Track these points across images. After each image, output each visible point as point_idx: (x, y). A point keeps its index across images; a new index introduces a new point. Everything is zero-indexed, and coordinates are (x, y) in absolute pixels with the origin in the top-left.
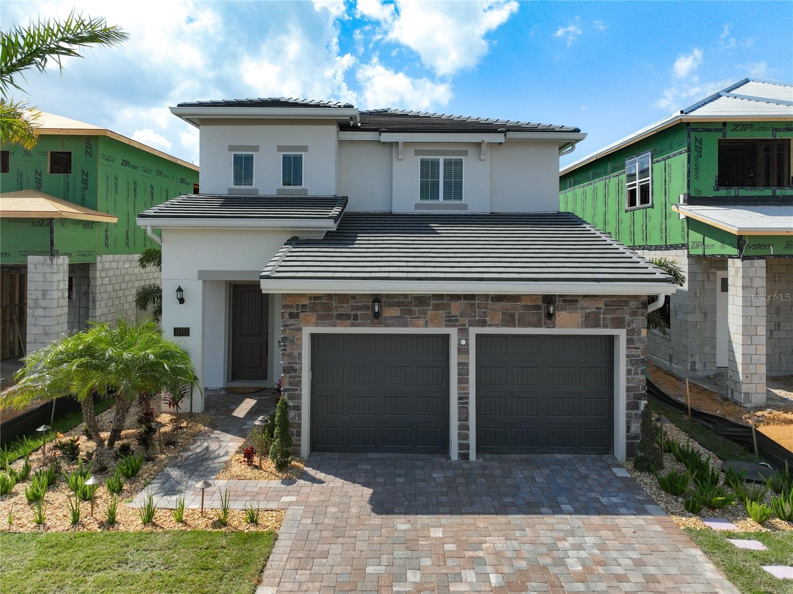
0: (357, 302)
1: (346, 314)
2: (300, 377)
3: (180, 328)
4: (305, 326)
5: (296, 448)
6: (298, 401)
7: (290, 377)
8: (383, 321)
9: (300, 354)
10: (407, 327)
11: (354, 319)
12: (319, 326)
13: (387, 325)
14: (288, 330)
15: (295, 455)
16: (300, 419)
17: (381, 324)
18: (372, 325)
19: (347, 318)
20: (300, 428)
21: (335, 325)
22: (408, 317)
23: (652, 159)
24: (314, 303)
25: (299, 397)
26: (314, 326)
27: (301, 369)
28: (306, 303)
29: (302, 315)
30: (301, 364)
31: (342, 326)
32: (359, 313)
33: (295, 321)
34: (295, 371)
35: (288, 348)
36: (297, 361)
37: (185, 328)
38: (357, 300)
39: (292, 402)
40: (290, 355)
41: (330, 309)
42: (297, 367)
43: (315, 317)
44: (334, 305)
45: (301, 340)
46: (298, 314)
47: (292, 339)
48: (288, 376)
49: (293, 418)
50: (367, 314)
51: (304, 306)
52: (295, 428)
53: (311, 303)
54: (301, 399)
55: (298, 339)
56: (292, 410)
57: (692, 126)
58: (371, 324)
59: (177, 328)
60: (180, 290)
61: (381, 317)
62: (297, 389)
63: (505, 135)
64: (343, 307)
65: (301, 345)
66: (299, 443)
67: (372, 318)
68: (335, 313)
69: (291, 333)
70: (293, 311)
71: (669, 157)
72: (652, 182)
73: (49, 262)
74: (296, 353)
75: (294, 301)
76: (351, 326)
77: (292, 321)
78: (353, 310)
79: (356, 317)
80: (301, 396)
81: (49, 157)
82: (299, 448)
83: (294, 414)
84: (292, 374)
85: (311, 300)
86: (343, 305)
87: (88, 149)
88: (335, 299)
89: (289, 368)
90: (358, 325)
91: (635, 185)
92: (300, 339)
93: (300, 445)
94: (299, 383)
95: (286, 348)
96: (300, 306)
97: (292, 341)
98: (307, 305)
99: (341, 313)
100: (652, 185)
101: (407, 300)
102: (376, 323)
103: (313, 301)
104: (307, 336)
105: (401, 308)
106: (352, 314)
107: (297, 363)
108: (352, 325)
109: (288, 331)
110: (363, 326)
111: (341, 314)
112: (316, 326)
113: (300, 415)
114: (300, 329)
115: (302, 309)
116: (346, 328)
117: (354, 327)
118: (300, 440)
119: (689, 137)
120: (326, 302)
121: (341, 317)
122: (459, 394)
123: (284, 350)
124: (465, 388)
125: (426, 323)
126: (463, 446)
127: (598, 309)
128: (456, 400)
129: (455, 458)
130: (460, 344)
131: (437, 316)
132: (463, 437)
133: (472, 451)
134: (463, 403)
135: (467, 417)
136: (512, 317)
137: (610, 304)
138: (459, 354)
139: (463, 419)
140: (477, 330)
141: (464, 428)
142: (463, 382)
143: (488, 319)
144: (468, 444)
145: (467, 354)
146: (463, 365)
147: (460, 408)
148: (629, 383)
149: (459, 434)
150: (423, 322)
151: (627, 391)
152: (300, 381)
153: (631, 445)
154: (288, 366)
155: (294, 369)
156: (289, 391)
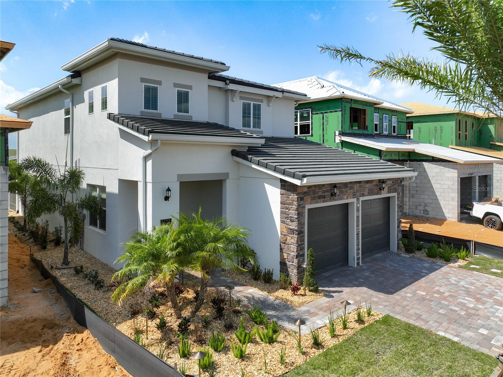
1: (321, 195)
2: (304, 236)
4: (306, 204)
6: (304, 251)
8: (334, 198)
10: (342, 200)
11: (324, 198)
14: (299, 208)
19: (322, 198)
21: (318, 203)
22: (342, 194)
23: (312, 112)
28: (306, 190)
29: (305, 198)
32: (326, 194)
35: (300, 219)
37: (169, 220)
38: (325, 187)
39: (302, 252)
41: (316, 193)
43: (310, 199)
44: (317, 190)
46: (303, 197)
47: (302, 213)
49: (302, 262)
50: (328, 194)
51: (306, 193)
53: (308, 190)
57: (343, 100)
58: (330, 200)
60: (169, 190)
62: (303, 244)
63: (283, 94)
65: (305, 216)
67: (330, 196)
68: (317, 196)
69: (301, 210)
71: (326, 113)
72: (312, 123)
77: (302, 203)
80: (305, 248)
83: (302, 259)
84: (301, 235)
85: (308, 188)
86: (320, 190)
88: (317, 187)
91: (297, 124)
92: (304, 213)
96: (304, 193)
97: (302, 215)
99: (319, 195)
100: (312, 125)
102: (332, 200)
106: (323, 195)
108: (324, 202)
110: (327, 202)
112: (311, 204)
113: (304, 259)
116: (322, 204)
119: (342, 104)
120: (314, 189)
121: (320, 197)
122: (357, 232)
123: (299, 221)
124: (358, 229)
125: (347, 197)
126: (358, 259)
127: (391, 184)
128: (355, 236)
129: (356, 266)
130: (357, 207)
131: (351, 193)
132: (358, 254)
133: (360, 261)
134: (358, 237)
135: (359, 244)
136: (371, 191)
137: (394, 182)
138: (357, 212)
139: (358, 245)
140: (362, 199)
141: (358, 249)
142: (358, 226)
143: (364, 192)
144: (359, 258)
145: (359, 211)
146: (358, 217)
147: (357, 239)
148: (398, 216)
149: (357, 253)
150: (346, 197)
151: (397, 220)
152: (304, 239)
153: (398, 244)
154: (299, 230)
155: (302, 232)
156: (300, 245)
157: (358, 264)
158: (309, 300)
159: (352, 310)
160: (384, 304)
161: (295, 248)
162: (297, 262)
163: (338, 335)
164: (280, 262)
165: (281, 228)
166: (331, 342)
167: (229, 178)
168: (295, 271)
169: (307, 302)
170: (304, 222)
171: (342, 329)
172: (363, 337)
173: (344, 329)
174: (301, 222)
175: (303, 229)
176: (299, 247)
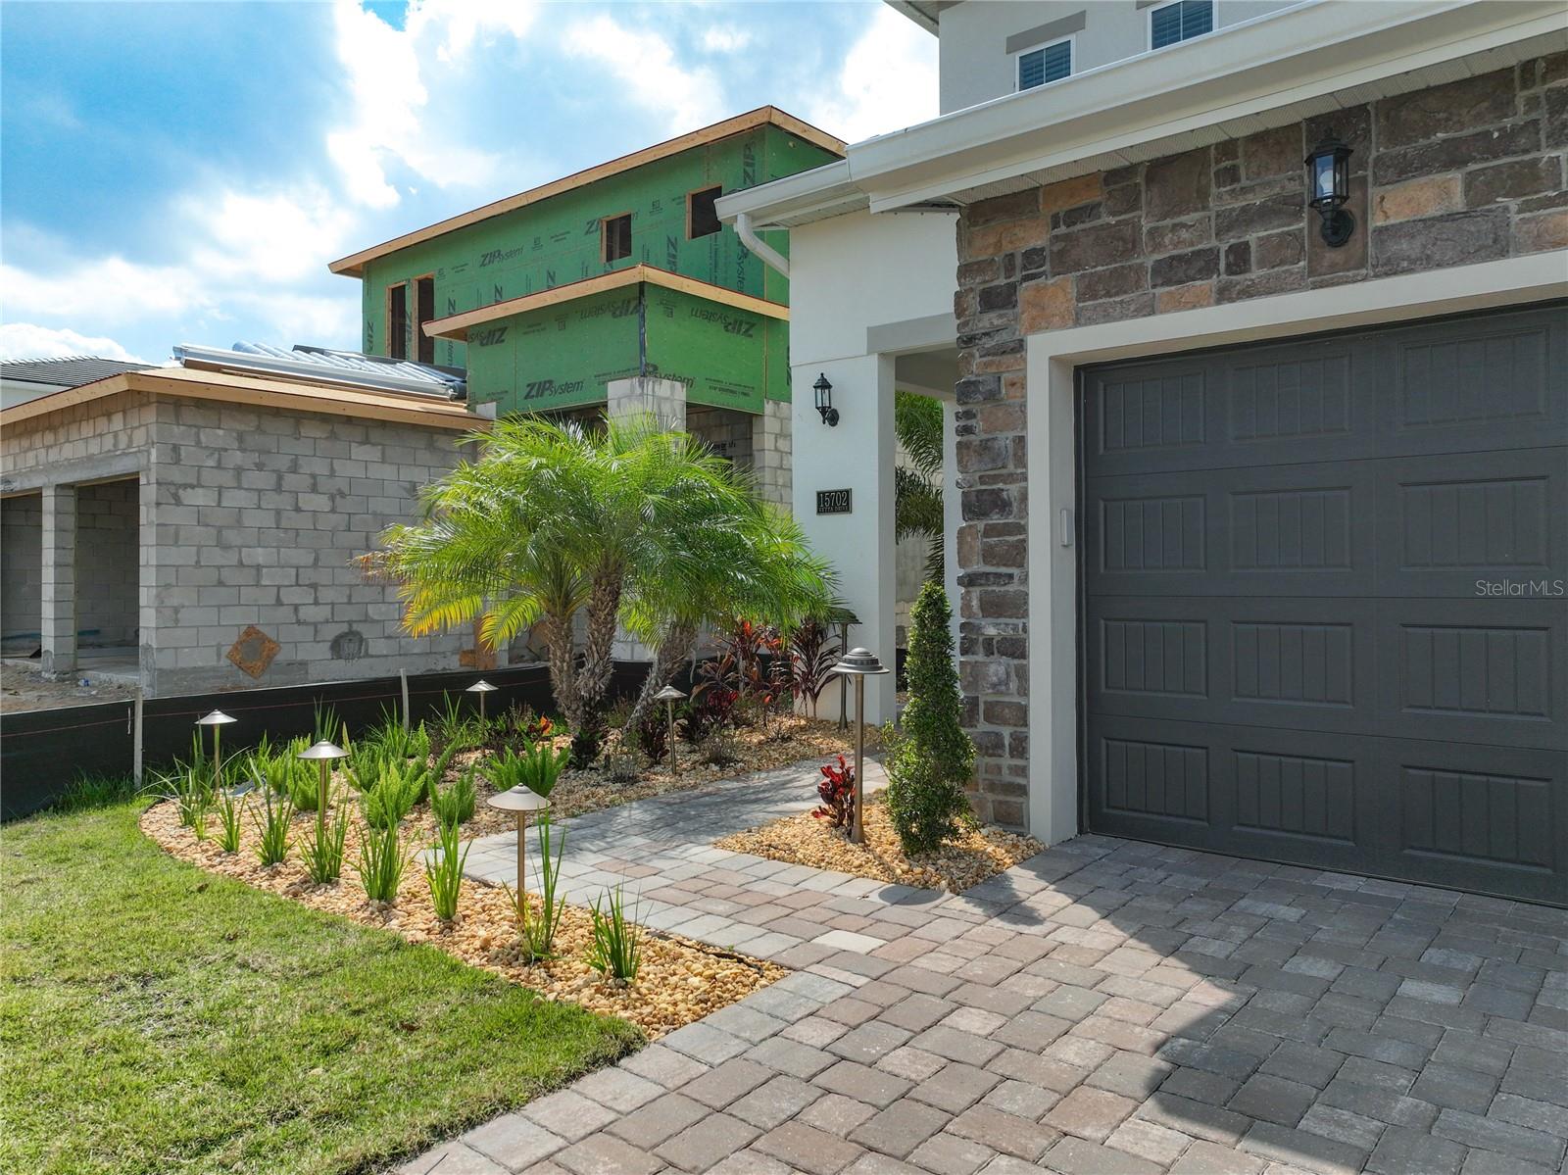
0: (1244, 190)
1: (1197, 254)
2: (1022, 529)
3: (830, 492)
4: (1034, 328)
5: (1012, 799)
6: (1014, 621)
7: (989, 531)
8: (1371, 250)
9: (1021, 441)
10: (1503, 253)
11: (1230, 271)
12: (1091, 321)
13: (1391, 268)
14: (977, 355)
15: (1008, 824)
16: (1024, 691)
17: (1362, 264)
18: (1319, 278)
19: (1200, 271)
20: (1026, 724)
21: (1150, 310)
22: (1513, 204)
24: (1067, 237)
25: (1018, 606)
26: (1071, 323)
27: (1024, 497)
28: (1039, 243)
29: (1025, 291)
30: (1025, 479)
31: (1179, 305)
32: (1253, 237)
33: (1000, 316)
34: (1004, 506)
35: (978, 424)
36: (1011, 468)
37: (841, 492)
38: (1244, 182)
39: (996, 625)
40: (985, 447)
41: (1132, 246)
42: (1012, 490)
43: (1073, 291)
44: (1146, 225)
45: (1023, 386)
46: (1012, 288)
47: (993, 386)
48: (981, 525)
49: (1000, 684)
50: (1288, 233)
51: (1033, 256)
52: (1005, 723)
53: (1056, 238)
54: (1025, 614)
55: (1013, 384)
56: (996, 655)
58: (1311, 273)
59: (824, 493)
60: (824, 385)
61: (1357, 235)
62: (1011, 576)
64: (1183, 225)
65: (1023, 407)
66: (1021, 781)
67: (1312, 245)
68: (1149, 260)
69: (987, 365)
70: (996, 283)
73: (638, 391)
74: (1005, 439)
75: (998, 245)
76: (1219, 302)
77: (992, 319)
78: (1229, 229)
79: (1239, 258)
80: (1026, 603)
81: (688, 205)
82: (1021, 800)
83: (1002, 670)
84: (996, 519)
85: (1056, 226)
86: (1183, 219)
87: (748, 169)
88: (1149, 203)
89: (985, 497)
90: (1248, 293)
92: (1020, 384)
93: (1023, 791)
94: (1018, 554)
95: (972, 422)
96: (1019, 261)
97: (992, 396)
98: (1043, 249)
99: (1175, 252)
101: (1508, 122)
102: (1333, 268)
103: (1063, 229)
104: (1045, 365)
105: (1472, 167)
106: (1224, 247)
107: (1010, 478)
108: (1224, 295)
109: (978, 360)
110: (1270, 292)
111: (1172, 258)
112: (1077, 323)
113: (1023, 675)
114: (1020, 347)
115: (1025, 268)
116: (1199, 311)
117: (1231, 300)
118: (1023, 771)
120: (1112, 220)
154: (979, 491)
155: (1003, 500)
156: (983, 582)
170: (1018, 442)
174: (989, 443)
175: (1008, 487)
176: (976, 592)
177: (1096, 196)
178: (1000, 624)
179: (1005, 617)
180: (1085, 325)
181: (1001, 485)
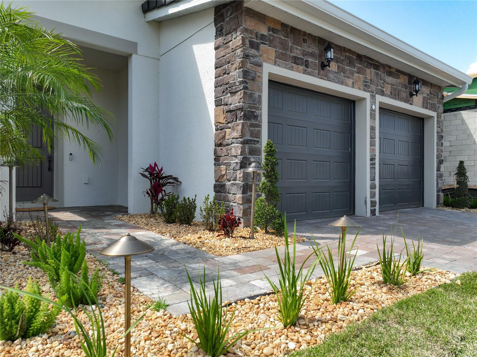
0: (308, 47)
1: (300, 58)
2: (260, 126)
4: (265, 61)
6: (259, 157)
7: (251, 125)
8: (327, 74)
10: (342, 84)
12: (279, 66)
13: (330, 79)
14: (248, 62)
17: (326, 77)
19: (300, 63)
21: (291, 69)
22: (343, 74)
24: (272, 36)
25: (259, 152)
26: (273, 64)
27: (261, 116)
28: (265, 33)
29: (262, 47)
30: (261, 110)
31: (297, 70)
32: (310, 60)
34: (255, 117)
35: (249, 87)
36: (257, 104)
38: (308, 45)
41: (287, 48)
43: (274, 54)
44: (290, 44)
46: (258, 44)
47: (253, 75)
48: (249, 123)
50: (316, 62)
51: (263, 36)
53: (270, 35)
54: (262, 155)
55: (259, 77)
58: (319, 75)
62: (257, 141)
64: (298, 49)
65: (261, 86)
67: (319, 68)
68: (291, 55)
69: (252, 67)
70: (255, 40)
74: (256, 94)
75: (254, 27)
76: (304, 73)
78: (306, 55)
79: (307, 64)
84: (253, 122)
85: (270, 30)
86: (298, 47)
88: (291, 37)
89: (250, 113)
90: (309, 74)
92: (261, 78)
95: (247, 86)
96: (259, 35)
97: (253, 79)
98: (266, 36)
99: (296, 56)
101: (342, 58)
102: (322, 75)
103: (271, 33)
104: (267, 74)
105: (338, 64)
106: (304, 60)
107: (257, 108)
109: (249, 64)
110: (312, 75)
112: (275, 65)
114: (261, 65)
115: (262, 39)
116: (300, 74)
117: (306, 74)
120: (283, 38)
121: (296, 60)
122: (371, 155)
123: (245, 88)
124: (373, 150)
125: (353, 83)
126: (373, 204)
127: (427, 94)
128: (368, 162)
129: (369, 214)
130: (372, 110)
131: (360, 79)
132: (373, 195)
133: (377, 208)
134: (373, 165)
135: (374, 177)
136: (396, 91)
137: (432, 92)
138: (371, 118)
139: (373, 179)
140: (379, 98)
141: (373, 187)
142: (372, 144)
143: (384, 89)
144: (375, 202)
145: (375, 119)
146: (373, 129)
147: (371, 168)
148: (437, 152)
149: (371, 192)
150: (350, 81)
151: (437, 158)
152: (259, 132)
153: (438, 196)
154: (248, 110)
155: (254, 115)
156: (250, 143)
157: (373, 212)
158: (256, 245)
159: (364, 263)
160: (447, 257)
161: (238, 147)
162: (242, 175)
163: (312, 320)
164: (215, 186)
165: (216, 116)
166: (277, 341)
167: (136, 53)
168: (239, 196)
169: (252, 249)
170: (260, 97)
171: (331, 302)
172: (413, 330)
173: (337, 301)
174: (252, 95)
175: (257, 111)
176: (247, 146)
177: (279, 28)
178: (255, 158)
179: (256, 155)
180: (277, 66)
181: (254, 110)
